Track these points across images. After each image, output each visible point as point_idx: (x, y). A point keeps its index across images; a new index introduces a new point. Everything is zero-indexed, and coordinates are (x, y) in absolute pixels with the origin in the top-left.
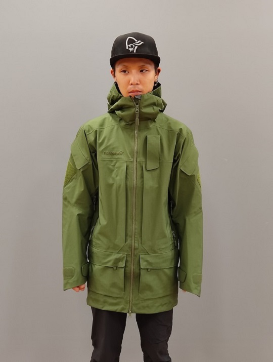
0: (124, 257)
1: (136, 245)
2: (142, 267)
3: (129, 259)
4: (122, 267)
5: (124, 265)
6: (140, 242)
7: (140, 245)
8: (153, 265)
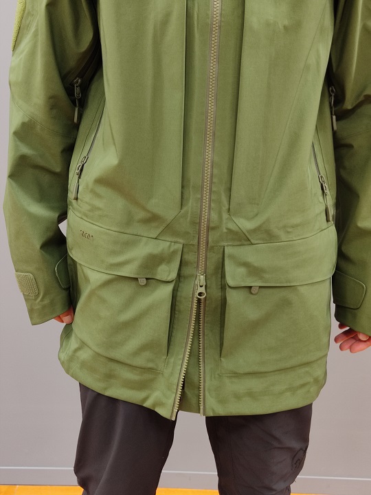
0: (174, 252)
1: (214, 216)
2: (230, 281)
3: (190, 257)
4: (169, 279)
5: (173, 275)
6: (225, 208)
7: (225, 216)
8: (267, 276)
